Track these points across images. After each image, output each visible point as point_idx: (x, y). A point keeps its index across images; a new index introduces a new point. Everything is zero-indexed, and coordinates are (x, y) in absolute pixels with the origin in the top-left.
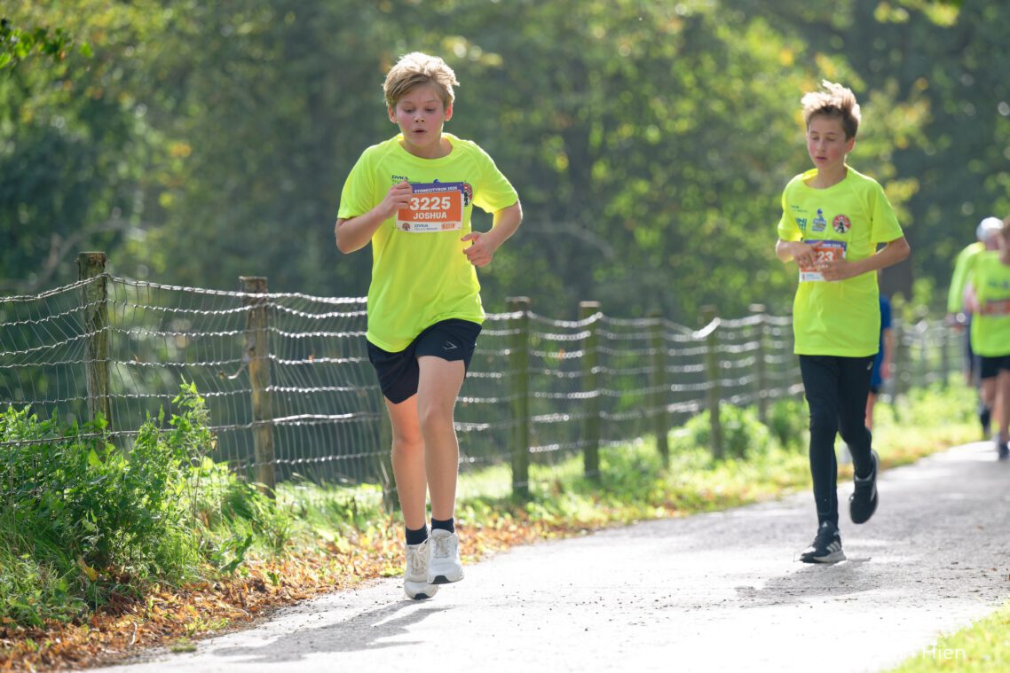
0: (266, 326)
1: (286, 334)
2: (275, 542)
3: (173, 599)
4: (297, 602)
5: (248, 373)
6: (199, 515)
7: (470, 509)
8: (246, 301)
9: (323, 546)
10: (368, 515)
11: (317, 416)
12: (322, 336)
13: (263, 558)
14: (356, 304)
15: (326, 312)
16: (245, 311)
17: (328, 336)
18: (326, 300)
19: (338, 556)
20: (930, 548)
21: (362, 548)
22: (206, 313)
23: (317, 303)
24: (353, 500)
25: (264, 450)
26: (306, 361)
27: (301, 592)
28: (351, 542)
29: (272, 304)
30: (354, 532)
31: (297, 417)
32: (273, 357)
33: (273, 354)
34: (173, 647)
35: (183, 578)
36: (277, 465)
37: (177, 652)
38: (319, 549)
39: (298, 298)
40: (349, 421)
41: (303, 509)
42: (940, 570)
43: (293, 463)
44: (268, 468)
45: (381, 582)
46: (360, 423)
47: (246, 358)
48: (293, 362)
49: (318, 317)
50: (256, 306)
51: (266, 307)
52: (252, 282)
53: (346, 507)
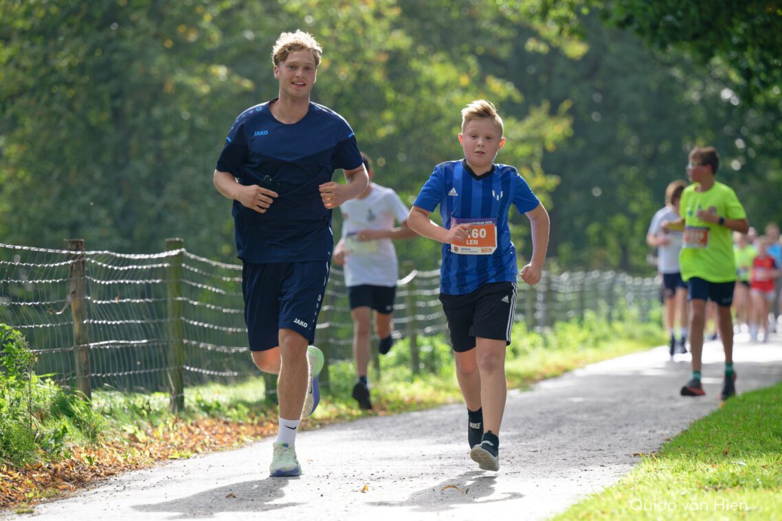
0: (84, 276)
1: (98, 282)
2: (90, 434)
3: (16, 475)
4: (108, 478)
5: (71, 310)
6: (35, 414)
7: (234, 410)
8: (69, 257)
9: (126, 437)
10: (159, 414)
11: (122, 342)
12: (125, 283)
13: (82, 445)
14: (149, 259)
15: (128, 265)
16: (68, 264)
17: (129, 283)
18: (127, 256)
19: (138, 444)
20: (572, 435)
21: (155, 439)
22: (39, 266)
23: (121, 258)
24: (148, 403)
25: (83, 366)
26: (113, 301)
27: (111, 470)
28: (147, 434)
29: (88, 259)
30: (149, 427)
31: (106, 342)
32: (89, 298)
33: (89, 296)
34: (17, 510)
35: (24, 460)
36: (91, 377)
37: (19, 513)
38: (124, 439)
39: (107, 255)
40: (145, 345)
41: (111, 409)
43: (104, 376)
44: (85, 380)
45: (170, 463)
46: (153, 346)
47: (69, 298)
48: (104, 302)
49: (121, 269)
51: (83, 262)
52: (73, 242)
53: (143, 408)
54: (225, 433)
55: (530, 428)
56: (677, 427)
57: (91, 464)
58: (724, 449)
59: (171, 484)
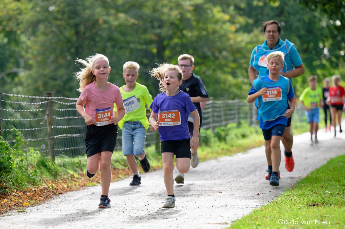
0: (52, 107)
1: (59, 110)
2: (54, 175)
3: (20, 194)
4: (59, 195)
5: (46, 122)
6: (30, 167)
7: (118, 163)
8: (46, 100)
9: (70, 176)
11: (69, 135)
12: (70, 110)
13: (50, 180)
15: (71, 103)
16: (45, 103)
17: (72, 110)
18: (71, 99)
19: (74, 179)
22: (32, 104)
23: (68, 100)
24: (80, 161)
25: (51, 146)
26: (66, 118)
27: (61, 191)
28: (79, 174)
29: (54, 100)
31: (62, 135)
32: (54, 117)
33: (54, 116)
34: (17, 211)
35: (24, 187)
36: (55, 150)
37: (19, 212)
38: (69, 177)
39: (62, 99)
40: (79, 136)
41: (64, 164)
43: (61, 150)
44: (53, 152)
46: (83, 137)
47: (46, 117)
48: (61, 118)
49: (69, 104)
50: (49, 101)
51: (52, 102)
52: (47, 94)
53: (78, 163)
57: (53, 189)
58: (322, 185)
59: (85, 199)
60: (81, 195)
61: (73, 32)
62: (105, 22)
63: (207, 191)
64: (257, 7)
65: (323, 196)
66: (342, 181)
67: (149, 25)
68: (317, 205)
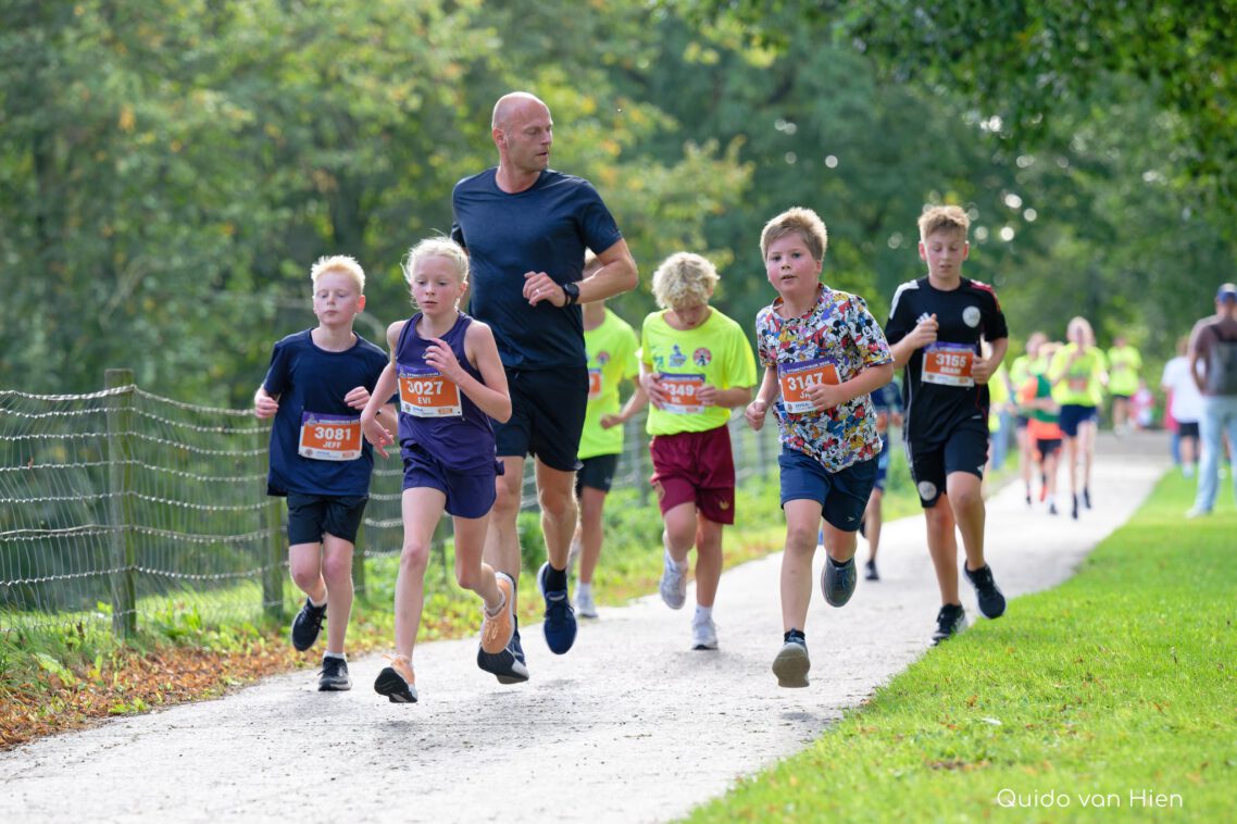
4: (11, 747)
9: (45, 678)
10: (96, 642)
12: (41, 438)
15: (46, 410)
17: (49, 439)
18: (45, 397)
19: (62, 690)
21: (89, 681)
23: (35, 401)
24: (80, 626)
26: (24, 468)
27: (17, 734)
28: (78, 675)
30: (81, 662)
31: (13, 532)
38: (40, 683)
39: (13, 396)
40: (74, 535)
41: (21, 637)
42: (748, 701)
43: (9, 584)
45: (109, 721)
46: (87, 536)
49: (36, 417)
53: (71, 634)
54: (200, 671)
55: (674, 661)
56: (901, 657)
58: (969, 699)
59: (109, 758)
60: (92, 746)
61: (27, 162)
62: (143, 124)
63: (552, 726)
64: (699, 67)
65: (976, 735)
66: (1039, 682)
67: (304, 134)
68: (960, 764)
